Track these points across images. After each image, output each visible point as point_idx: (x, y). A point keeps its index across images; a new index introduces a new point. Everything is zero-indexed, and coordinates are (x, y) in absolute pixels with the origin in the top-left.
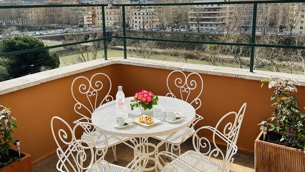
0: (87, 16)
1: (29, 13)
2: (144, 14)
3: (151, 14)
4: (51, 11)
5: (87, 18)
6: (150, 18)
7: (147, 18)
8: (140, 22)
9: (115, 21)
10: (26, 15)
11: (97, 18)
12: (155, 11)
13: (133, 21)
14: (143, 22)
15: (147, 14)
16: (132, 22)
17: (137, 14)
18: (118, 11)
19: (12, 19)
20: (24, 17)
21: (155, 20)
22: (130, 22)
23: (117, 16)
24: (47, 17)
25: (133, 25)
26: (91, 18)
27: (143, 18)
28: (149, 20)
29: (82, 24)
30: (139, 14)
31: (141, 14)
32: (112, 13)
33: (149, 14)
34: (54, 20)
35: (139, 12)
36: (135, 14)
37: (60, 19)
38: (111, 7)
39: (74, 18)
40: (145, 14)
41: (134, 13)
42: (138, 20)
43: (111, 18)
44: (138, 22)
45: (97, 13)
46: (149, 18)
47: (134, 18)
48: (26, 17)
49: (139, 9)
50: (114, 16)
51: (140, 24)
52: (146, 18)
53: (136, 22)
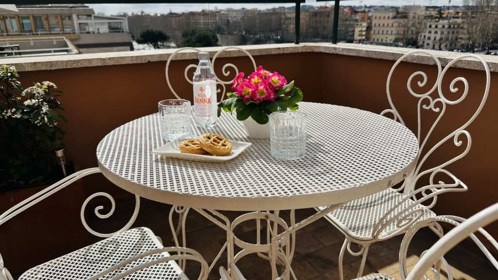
0: (360, 29)
1: (290, 24)
2: (444, 27)
3: (456, 26)
4: (316, 22)
5: (360, 31)
6: (453, 33)
7: (449, 33)
8: (435, 39)
9: (397, 36)
10: (287, 27)
11: (372, 32)
12: (463, 23)
13: (425, 36)
14: (441, 39)
15: (450, 27)
16: (422, 37)
17: (433, 26)
18: (404, 22)
19: (272, 31)
20: (285, 29)
21: (460, 36)
22: (419, 38)
23: (402, 28)
24: (311, 29)
25: (424, 42)
26: (364, 31)
27: (442, 33)
28: (450, 36)
29: (352, 39)
30: (436, 27)
31: (440, 26)
32: (395, 25)
33: (452, 26)
34: (318, 34)
35: (436, 23)
36: (430, 26)
37: (325, 33)
38: (395, 16)
39: (343, 31)
40: (446, 26)
41: (428, 26)
42: (432, 36)
43: (392, 32)
44: (432, 38)
45: (373, 25)
46: (451, 32)
47: (427, 32)
48: (286, 29)
49: (437, 20)
50: (396, 29)
51: (435, 42)
52: (446, 33)
53: (429, 38)
